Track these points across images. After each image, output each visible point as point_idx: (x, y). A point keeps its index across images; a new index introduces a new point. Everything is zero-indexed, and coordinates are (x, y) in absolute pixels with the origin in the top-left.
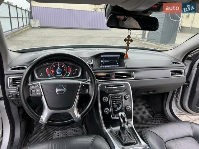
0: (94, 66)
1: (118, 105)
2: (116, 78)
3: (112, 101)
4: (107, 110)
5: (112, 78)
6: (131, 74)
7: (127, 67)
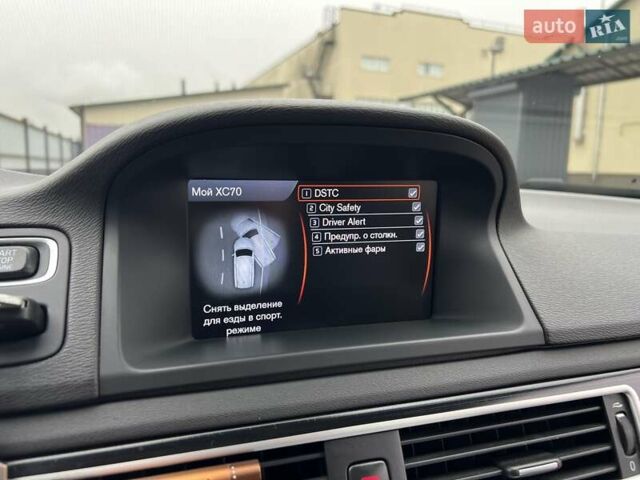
6: (601, 418)
7: (545, 333)
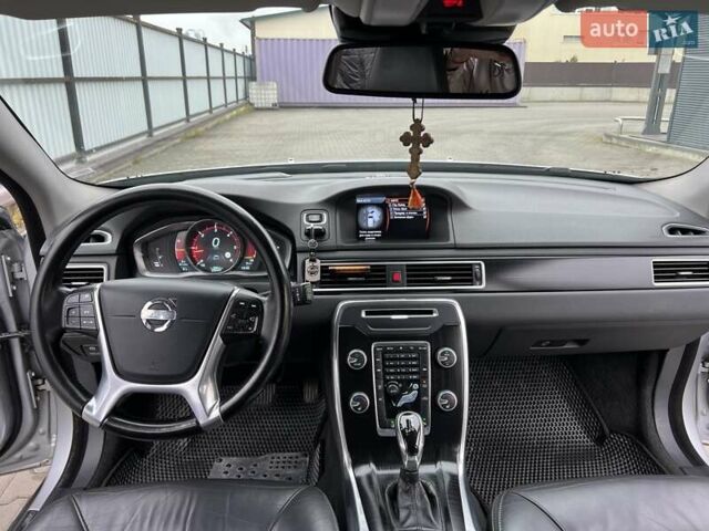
0: (326, 237)
1: (406, 388)
2: (410, 283)
3: (385, 366)
4: (358, 400)
5: (396, 283)
6: (471, 270)
7: (455, 244)
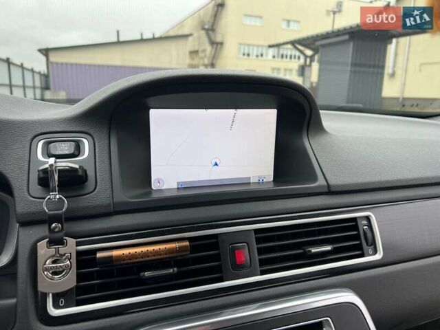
2: (267, 265)
7: (329, 186)
